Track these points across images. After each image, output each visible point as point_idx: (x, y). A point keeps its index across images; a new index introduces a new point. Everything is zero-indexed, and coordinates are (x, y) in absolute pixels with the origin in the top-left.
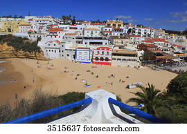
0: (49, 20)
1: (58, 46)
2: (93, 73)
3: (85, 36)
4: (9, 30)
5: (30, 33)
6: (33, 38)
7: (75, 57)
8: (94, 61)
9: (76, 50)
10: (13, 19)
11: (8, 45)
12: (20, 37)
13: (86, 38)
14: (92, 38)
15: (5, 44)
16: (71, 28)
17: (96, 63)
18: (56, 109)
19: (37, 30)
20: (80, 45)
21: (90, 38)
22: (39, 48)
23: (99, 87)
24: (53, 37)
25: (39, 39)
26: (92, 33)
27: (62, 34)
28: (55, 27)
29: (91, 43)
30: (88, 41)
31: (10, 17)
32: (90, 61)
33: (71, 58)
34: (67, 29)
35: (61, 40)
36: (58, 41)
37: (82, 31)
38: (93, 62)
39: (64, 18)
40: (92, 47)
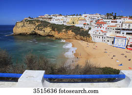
0: (97, 16)
1: (101, 34)
2: (126, 57)
3: (123, 28)
4: (73, 23)
5: (84, 24)
6: (86, 28)
7: (113, 42)
8: (129, 47)
9: (114, 38)
10: (75, 16)
11: (72, 31)
12: (79, 27)
13: (124, 30)
14: (129, 30)
15: (71, 31)
16: (112, 22)
17: (130, 49)
18: (98, 76)
19: (89, 23)
20: (118, 35)
21: (127, 30)
22: (89, 34)
23: (130, 68)
24: (99, 28)
25: (90, 29)
26: (129, 26)
27: (105, 26)
28: (101, 21)
29: (127, 34)
30: (125, 32)
31: (74, 15)
32: (125, 47)
33: (110, 43)
34: (110, 22)
35: (104, 30)
36: (102, 31)
37: (121, 24)
38: (127, 48)
39: (108, 15)
40: (128, 37)
